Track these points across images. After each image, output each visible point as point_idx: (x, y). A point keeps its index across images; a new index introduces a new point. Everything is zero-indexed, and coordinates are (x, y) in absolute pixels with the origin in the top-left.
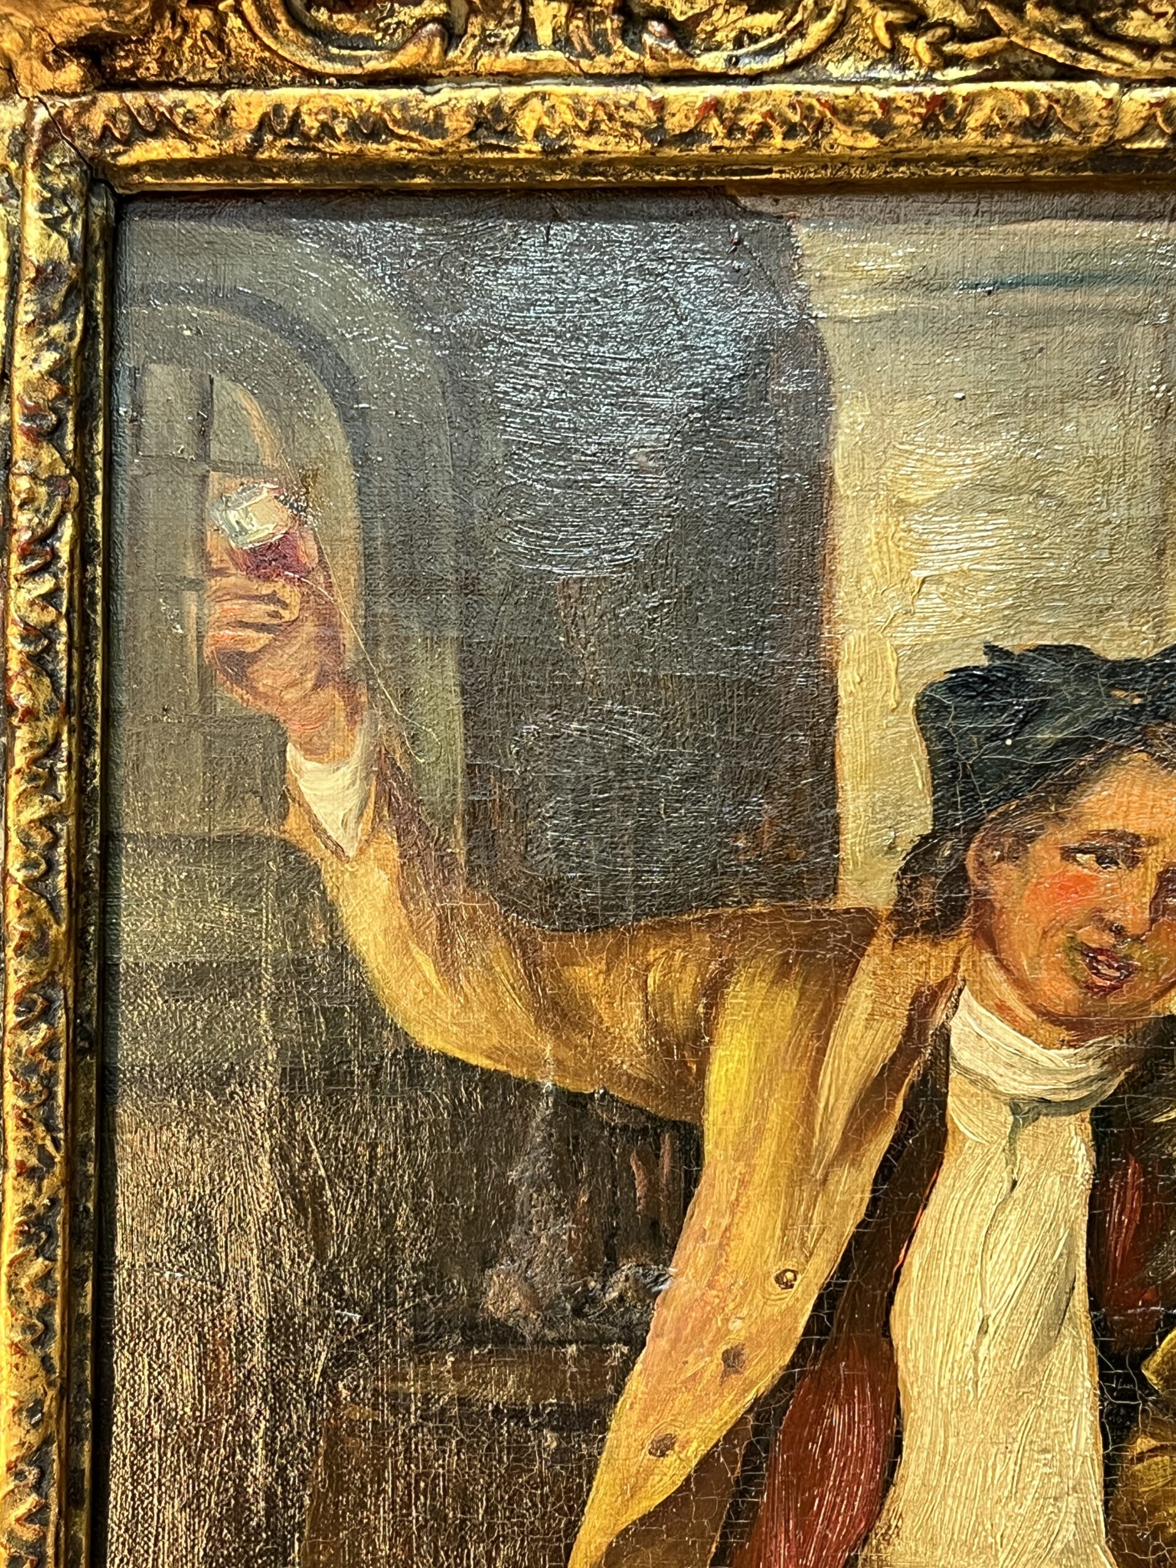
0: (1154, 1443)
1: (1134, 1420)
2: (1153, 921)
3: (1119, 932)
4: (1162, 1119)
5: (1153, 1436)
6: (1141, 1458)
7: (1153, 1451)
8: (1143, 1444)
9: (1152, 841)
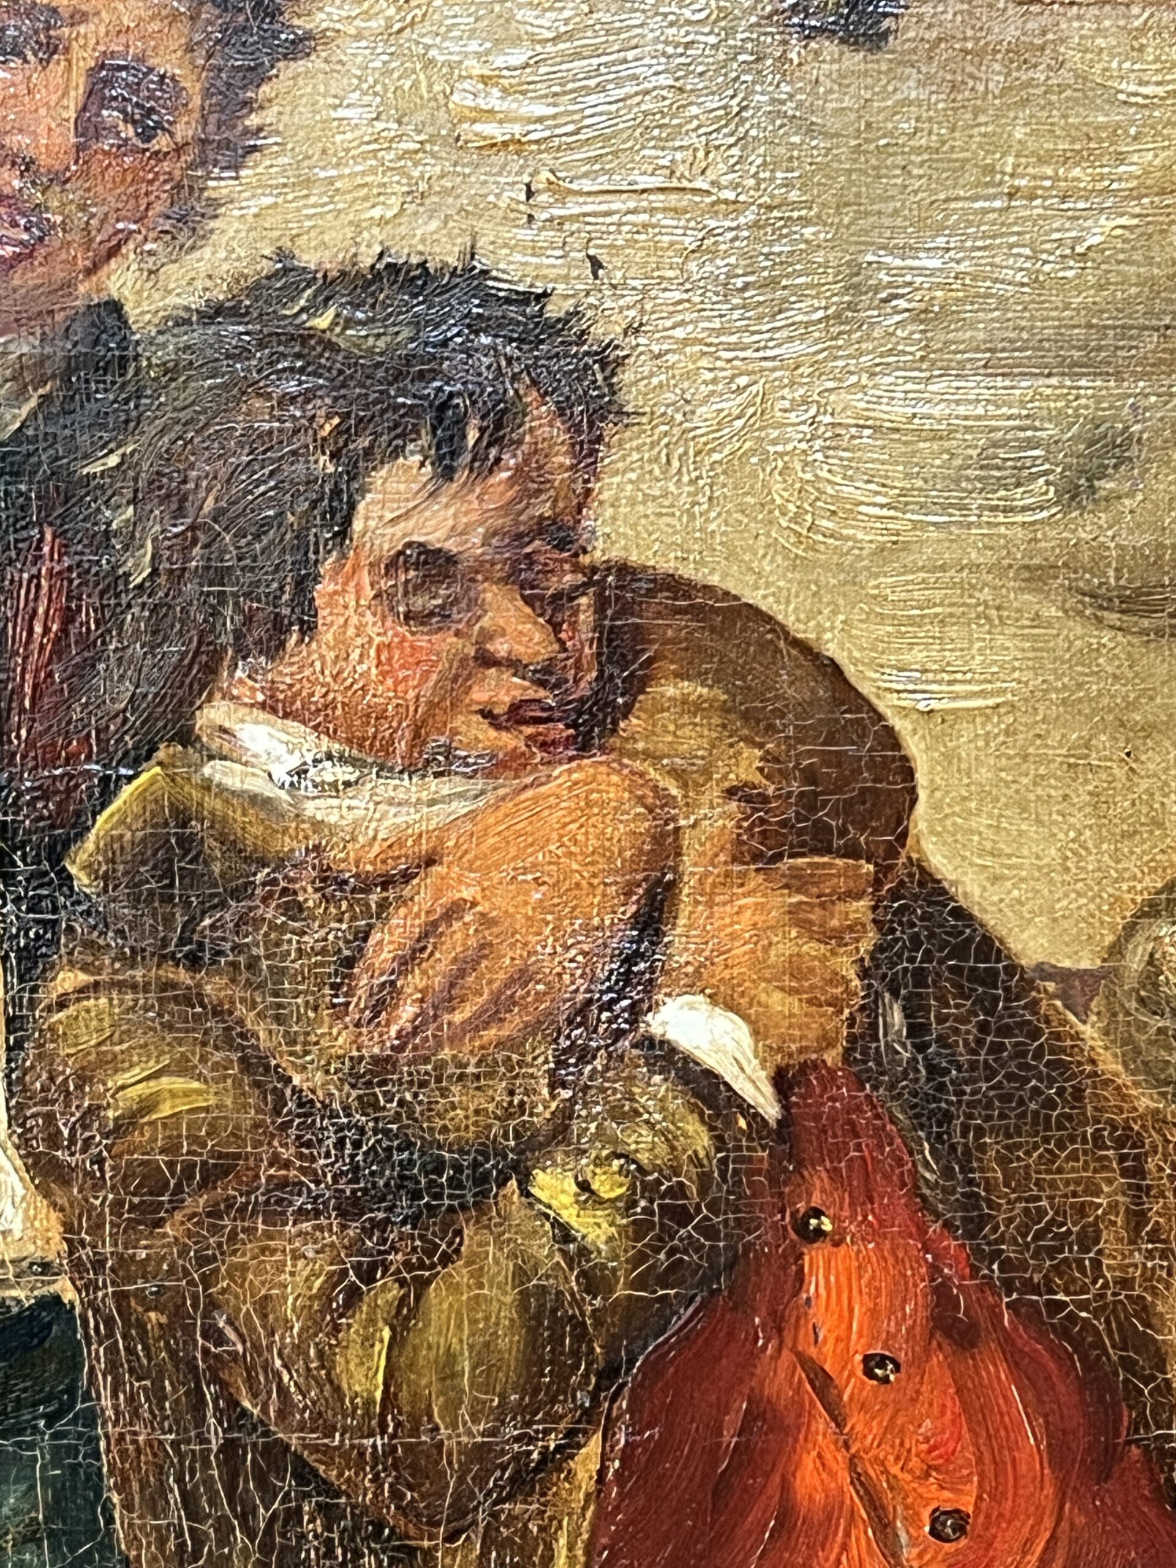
0: (83, 978)
1: (55, 942)
2: (79, 148)
3: (28, 166)
4: (96, 468)
5: (85, 968)
6: (62, 1005)
7: (82, 991)
8: (67, 980)
9: (78, 17)
